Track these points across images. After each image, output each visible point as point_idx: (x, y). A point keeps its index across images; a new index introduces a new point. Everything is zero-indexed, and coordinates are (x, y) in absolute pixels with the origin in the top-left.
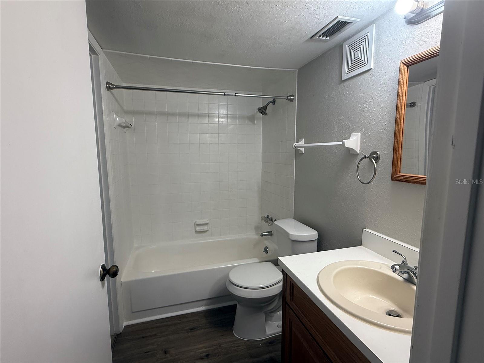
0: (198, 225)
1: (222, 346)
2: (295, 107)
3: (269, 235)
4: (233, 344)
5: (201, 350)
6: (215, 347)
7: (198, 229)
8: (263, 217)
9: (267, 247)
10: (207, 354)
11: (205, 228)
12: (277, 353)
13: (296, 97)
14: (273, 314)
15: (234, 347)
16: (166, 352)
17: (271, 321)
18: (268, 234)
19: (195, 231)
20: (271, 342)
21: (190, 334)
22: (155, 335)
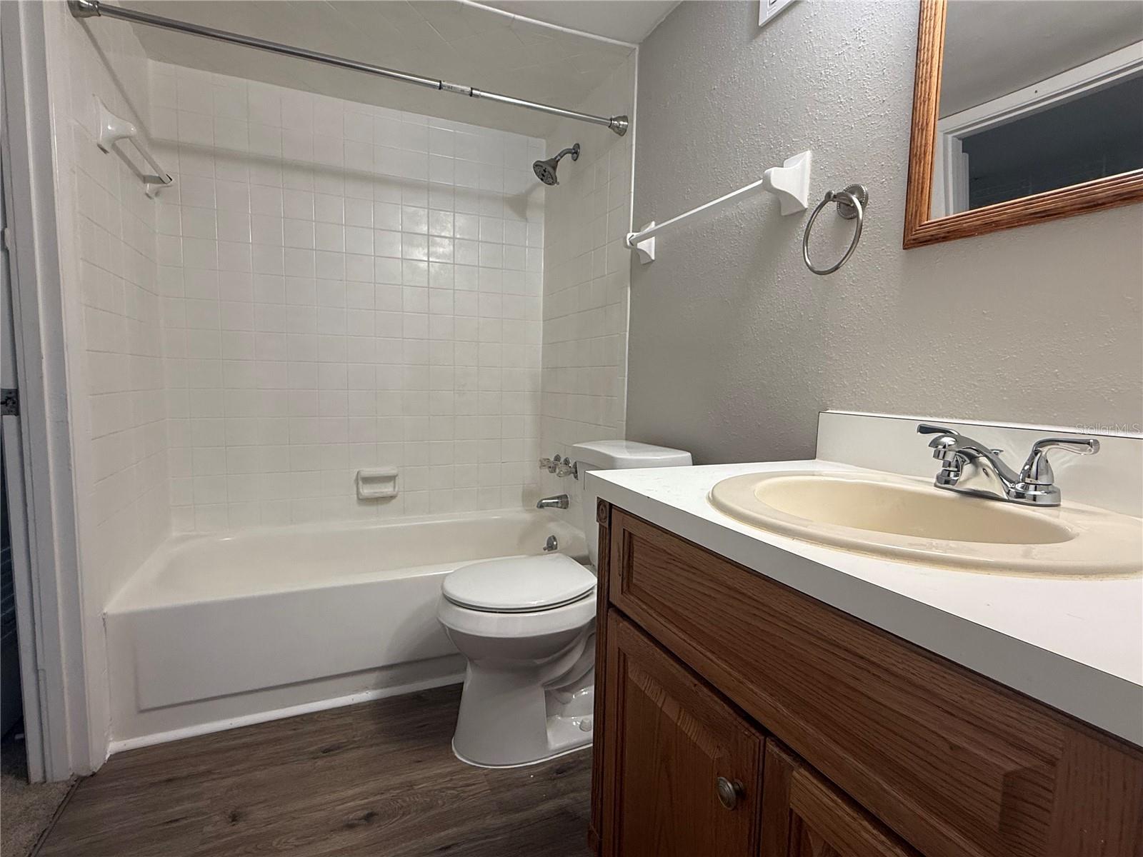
0: (368, 480)
1: (416, 787)
2: (632, 145)
3: (560, 505)
4: (451, 780)
5: (351, 804)
6: (395, 792)
7: (367, 491)
8: (545, 460)
9: (555, 538)
10: (370, 811)
11: (387, 489)
12: (579, 796)
13: (632, 121)
14: (567, 695)
15: (454, 788)
16: (234, 818)
17: (562, 716)
18: (557, 502)
19: (358, 499)
20: (562, 768)
21: (320, 763)
22: (209, 772)
